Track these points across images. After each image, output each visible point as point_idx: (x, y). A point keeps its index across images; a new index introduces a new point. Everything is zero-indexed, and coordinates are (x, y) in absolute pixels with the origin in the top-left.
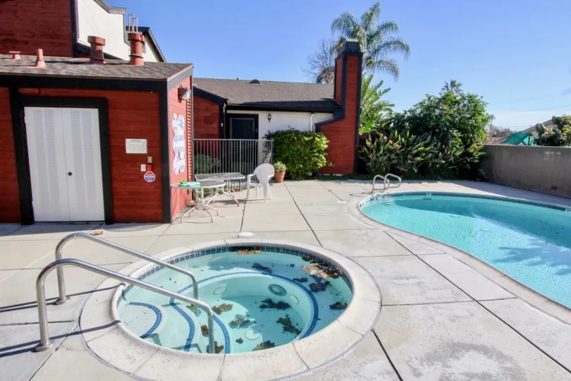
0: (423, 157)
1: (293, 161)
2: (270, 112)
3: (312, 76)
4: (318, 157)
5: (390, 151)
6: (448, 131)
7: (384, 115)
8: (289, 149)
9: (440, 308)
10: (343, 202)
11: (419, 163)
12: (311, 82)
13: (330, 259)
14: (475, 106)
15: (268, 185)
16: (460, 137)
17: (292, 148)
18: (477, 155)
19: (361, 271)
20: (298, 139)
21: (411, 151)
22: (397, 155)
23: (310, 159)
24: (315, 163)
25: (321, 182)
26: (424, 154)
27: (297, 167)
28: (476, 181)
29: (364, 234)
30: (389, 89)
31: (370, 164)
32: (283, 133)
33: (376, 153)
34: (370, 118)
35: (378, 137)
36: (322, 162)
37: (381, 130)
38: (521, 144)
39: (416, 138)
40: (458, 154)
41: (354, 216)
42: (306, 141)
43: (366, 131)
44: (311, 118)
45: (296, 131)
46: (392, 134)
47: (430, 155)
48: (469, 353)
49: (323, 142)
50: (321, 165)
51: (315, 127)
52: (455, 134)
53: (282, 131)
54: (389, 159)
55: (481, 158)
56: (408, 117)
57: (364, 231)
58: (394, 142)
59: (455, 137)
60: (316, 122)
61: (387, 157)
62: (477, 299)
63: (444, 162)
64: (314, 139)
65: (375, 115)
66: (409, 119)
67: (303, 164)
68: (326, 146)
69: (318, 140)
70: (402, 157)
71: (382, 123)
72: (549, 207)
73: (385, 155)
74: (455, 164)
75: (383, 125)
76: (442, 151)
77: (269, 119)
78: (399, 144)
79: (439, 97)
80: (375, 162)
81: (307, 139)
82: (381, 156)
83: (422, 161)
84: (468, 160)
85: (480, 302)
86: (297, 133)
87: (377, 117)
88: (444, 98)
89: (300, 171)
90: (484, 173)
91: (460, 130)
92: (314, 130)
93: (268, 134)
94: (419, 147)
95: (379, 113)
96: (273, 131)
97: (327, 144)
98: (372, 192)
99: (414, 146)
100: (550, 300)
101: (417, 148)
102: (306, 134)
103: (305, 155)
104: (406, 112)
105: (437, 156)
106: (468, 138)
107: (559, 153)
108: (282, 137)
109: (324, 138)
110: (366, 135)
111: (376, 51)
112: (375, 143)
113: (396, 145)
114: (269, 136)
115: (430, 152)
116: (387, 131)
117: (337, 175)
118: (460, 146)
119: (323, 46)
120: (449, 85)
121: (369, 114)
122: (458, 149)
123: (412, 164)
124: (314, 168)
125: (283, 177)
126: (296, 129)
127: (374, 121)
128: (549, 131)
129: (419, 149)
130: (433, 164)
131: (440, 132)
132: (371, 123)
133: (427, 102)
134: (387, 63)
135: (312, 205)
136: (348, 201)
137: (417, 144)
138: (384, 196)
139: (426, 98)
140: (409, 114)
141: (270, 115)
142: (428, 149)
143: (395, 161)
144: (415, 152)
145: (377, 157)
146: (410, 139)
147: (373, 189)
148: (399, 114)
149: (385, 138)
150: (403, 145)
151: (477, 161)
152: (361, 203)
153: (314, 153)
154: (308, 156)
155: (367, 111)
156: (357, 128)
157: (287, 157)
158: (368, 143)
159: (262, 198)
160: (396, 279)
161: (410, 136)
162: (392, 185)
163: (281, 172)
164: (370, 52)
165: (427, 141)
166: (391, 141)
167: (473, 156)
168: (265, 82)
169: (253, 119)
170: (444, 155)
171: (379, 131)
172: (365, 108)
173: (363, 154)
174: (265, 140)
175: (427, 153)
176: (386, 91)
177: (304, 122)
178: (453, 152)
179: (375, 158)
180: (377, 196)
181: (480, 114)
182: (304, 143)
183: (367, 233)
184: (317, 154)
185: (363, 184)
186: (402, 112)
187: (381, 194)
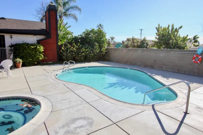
0: (85, 53)
1: (26, 57)
2: (12, 34)
3: (38, 18)
4: (39, 55)
5: (72, 51)
6: (94, 43)
7: (69, 36)
8: (23, 52)
9: (74, 108)
10: (49, 74)
11: (84, 56)
12: (37, 21)
13: (34, 98)
14: (102, 34)
15: (9, 70)
16: (98, 45)
17: (25, 51)
18: (104, 52)
19: (47, 100)
20: (28, 47)
21: (80, 51)
22: (75, 53)
23: (35, 56)
24: (38, 58)
25: (41, 66)
26: (85, 52)
27: (29, 60)
28: (105, 61)
29: (54, 86)
30: (70, 26)
31: (64, 57)
32: (19, 45)
33: (66, 52)
34: (63, 38)
35: (67, 45)
36: (42, 57)
37: (69, 43)
38: (120, 47)
39: (82, 46)
40: (98, 52)
41: (52, 79)
42: (32, 48)
43: (62, 43)
44: (35, 37)
45: (27, 43)
46: (73, 44)
47: (88, 52)
48: (79, 120)
49: (42, 49)
50: (41, 59)
51: (37, 41)
52: (96, 44)
53: (19, 44)
54: (72, 55)
55: (106, 53)
56: (79, 38)
57: (54, 85)
58: (73, 48)
59: (96, 45)
60: (38, 39)
61: (71, 54)
62: (88, 102)
63: (93, 55)
64: (36, 47)
65: (66, 36)
66: (80, 38)
67: (32, 59)
68: (43, 50)
69: (39, 47)
70: (77, 53)
71: (69, 40)
72: (124, 68)
73: (70, 53)
74: (97, 56)
75: (70, 41)
76: (92, 51)
77: (11, 38)
78: (76, 49)
79: (91, 30)
80: (66, 56)
81: (32, 47)
82: (68, 53)
83: (85, 55)
84: (102, 54)
85: (89, 103)
86: (27, 44)
87: (67, 37)
88: (92, 31)
89: (30, 62)
90: (107, 58)
91: (98, 43)
92: (37, 43)
93: (11, 45)
94: (83, 49)
95: (68, 36)
96: (14, 43)
97: (43, 49)
98: (64, 69)
99: (82, 49)
100: (111, 98)
101: (82, 50)
102: (32, 45)
103: (33, 55)
104: (79, 36)
105: (90, 53)
106: (101, 45)
107: (127, 50)
108: (19, 46)
109: (42, 47)
110: (62, 45)
111: (67, 10)
112: (66, 48)
113: (75, 49)
114: (11, 46)
115: (88, 51)
116: (71, 43)
117: (50, 63)
118: (98, 48)
119: (42, 5)
120: (99, 25)
121: (63, 36)
122: (97, 50)
123: (81, 56)
124: (38, 60)
125: (21, 65)
126: (27, 42)
127: (65, 39)
128: (126, 43)
129: (83, 50)
130: (89, 55)
131: (91, 43)
132: (64, 40)
133: (86, 32)
134: (73, 15)
135: (33, 77)
136: (51, 73)
137: (83, 48)
138: (68, 70)
139: (86, 31)
140: (80, 36)
141: (11, 36)
142: (87, 50)
143: (74, 55)
144: (82, 51)
145: (67, 54)
146: (80, 46)
147: (64, 67)
148: (76, 36)
149: (70, 46)
150: (77, 48)
151: (104, 54)
152: (57, 73)
153: (37, 53)
154: (34, 55)
155: (62, 35)
156: (57, 42)
157: (23, 56)
158: (63, 48)
159: (6, 76)
160: (61, 101)
161: (80, 45)
162: (71, 65)
163: (19, 63)
164: (65, 10)
165: (86, 47)
166: (72, 47)
167: (103, 52)
168: (9, 19)
169: (2, 38)
170: (93, 52)
171: (68, 43)
172: (61, 33)
173: (61, 53)
174: (9, 48)
175: (87, 51)
176: (69, 27)
177: (31, 39)
178: (96, 51)
179: (66, 55)
180: (65, 70)
181: (104, 37)
182: (31, 49)
183: (55, 85)
184: (39, 54)
185: (61, 66)
186: (77, 36)
187: (67, 69)
